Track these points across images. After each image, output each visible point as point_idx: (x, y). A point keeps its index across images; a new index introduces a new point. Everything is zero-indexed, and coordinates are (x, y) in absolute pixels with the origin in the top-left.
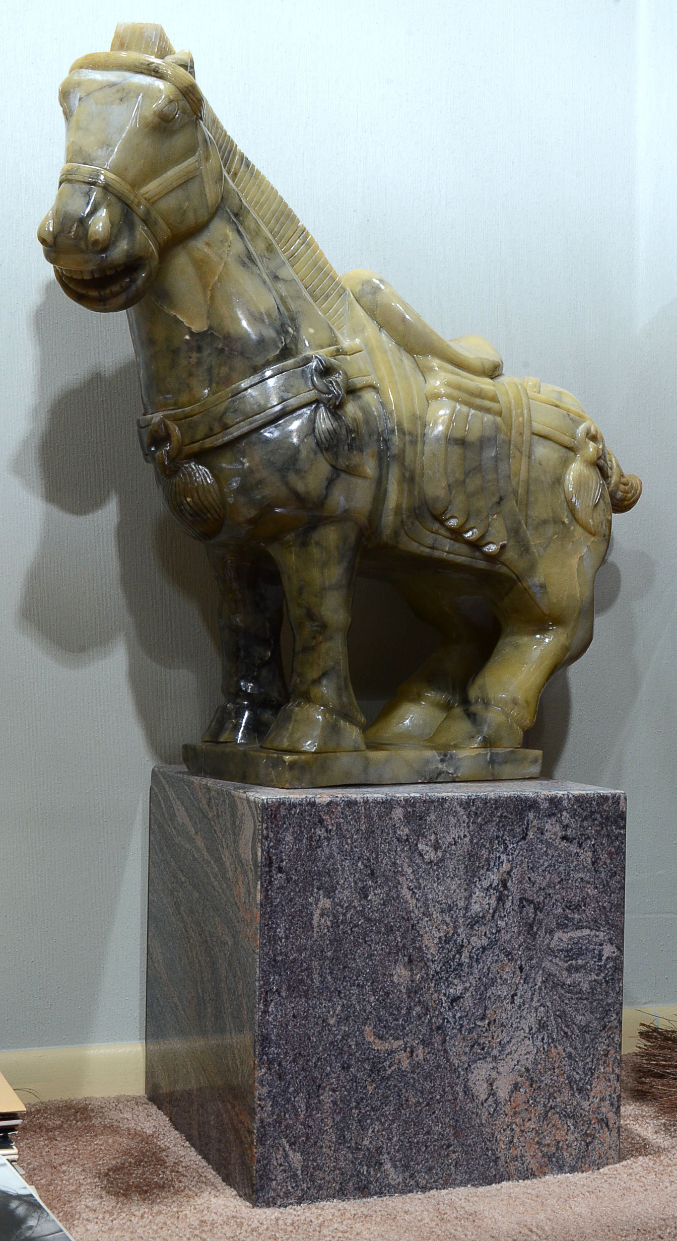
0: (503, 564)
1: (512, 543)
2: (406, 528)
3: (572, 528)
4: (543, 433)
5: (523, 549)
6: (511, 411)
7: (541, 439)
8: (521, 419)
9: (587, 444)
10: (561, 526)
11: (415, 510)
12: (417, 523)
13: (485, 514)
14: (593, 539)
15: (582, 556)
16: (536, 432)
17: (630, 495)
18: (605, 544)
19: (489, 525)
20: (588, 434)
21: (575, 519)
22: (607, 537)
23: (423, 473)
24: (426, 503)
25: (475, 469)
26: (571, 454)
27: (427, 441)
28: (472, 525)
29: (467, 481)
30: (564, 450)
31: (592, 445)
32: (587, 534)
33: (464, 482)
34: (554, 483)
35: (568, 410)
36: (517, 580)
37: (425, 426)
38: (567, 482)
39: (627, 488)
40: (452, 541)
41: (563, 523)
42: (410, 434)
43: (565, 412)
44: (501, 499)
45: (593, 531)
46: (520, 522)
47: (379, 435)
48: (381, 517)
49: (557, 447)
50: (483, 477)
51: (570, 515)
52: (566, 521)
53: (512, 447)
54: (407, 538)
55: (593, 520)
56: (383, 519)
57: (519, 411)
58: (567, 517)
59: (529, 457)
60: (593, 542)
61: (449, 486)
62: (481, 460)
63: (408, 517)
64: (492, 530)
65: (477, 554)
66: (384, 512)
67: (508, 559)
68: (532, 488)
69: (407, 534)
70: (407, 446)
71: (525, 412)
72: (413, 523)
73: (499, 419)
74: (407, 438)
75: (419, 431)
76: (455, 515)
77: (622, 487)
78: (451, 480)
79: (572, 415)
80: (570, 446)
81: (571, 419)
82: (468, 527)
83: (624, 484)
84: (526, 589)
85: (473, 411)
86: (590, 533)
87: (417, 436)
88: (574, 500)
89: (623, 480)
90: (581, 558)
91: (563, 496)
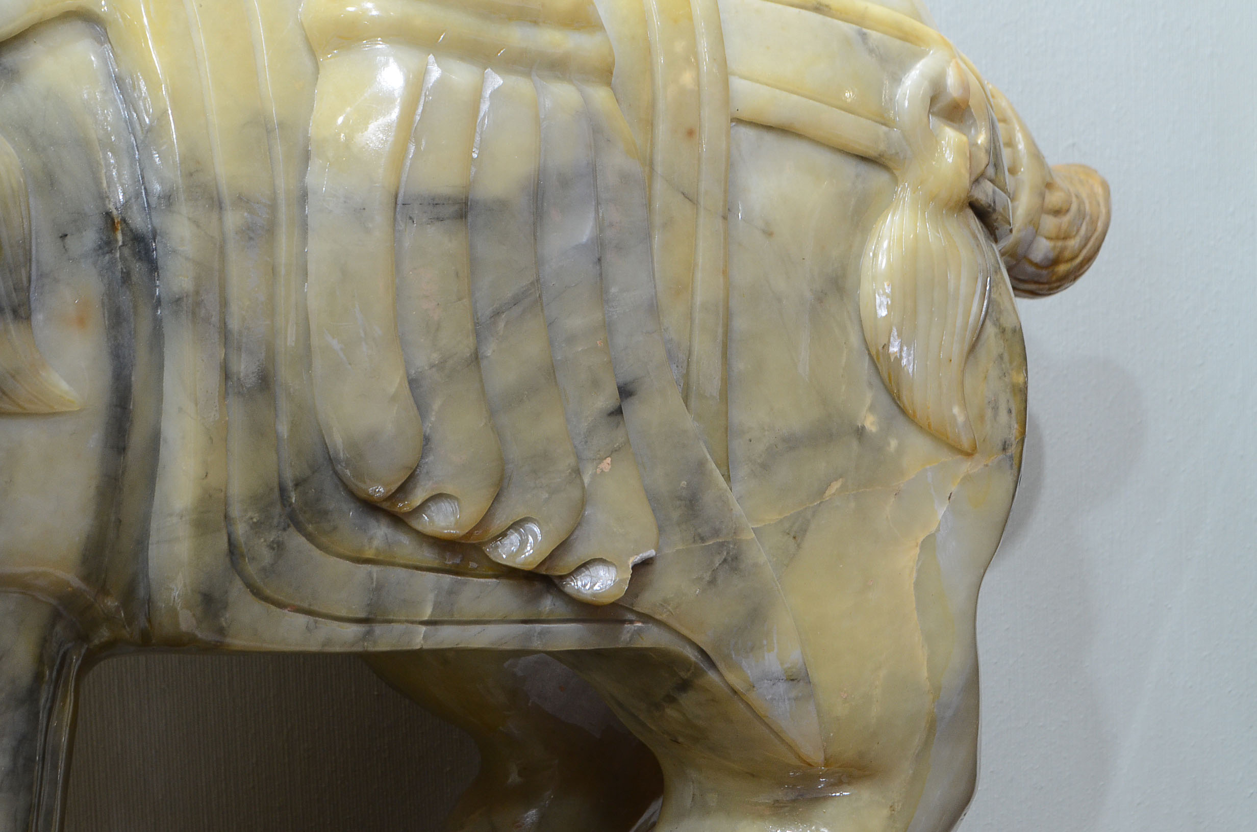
0: (647, 618)
1: (676, 543)
2: (251, 569)
3: (894, 443)
4: (772, 118)
5: (717, 561)
6: (648, 52)
7: (769, 139)
8: (687, 78)
9: (931, 139)
10: (855, 444)
11: (282, 490)
12: (296, 541)
13: (566, 463)
14: (966, 467)
15: (931, 538)
16: (745, 115)
17: (1074, 243)
18: (1009, 479)
19: (583, 502)
20: (934, 100)
21: (903, 411)
22: (1013, 450)
23: (308, 348)
24: (331, 460)
25: (516, 301)
26: (879, 179)
27: (314, 220)
28: (520, 512)
29: (490, 350)
30: (850, 168)
31: (950, 136)
32: (947, 457)
33: (476, 358)
34: (820, 298)
35: (860, 20)
36: (703, 665)
37: (306, 157)
38: (866, 287)
39: (1065, 220)
40: (448, 578)
41: (860, 433)
42: (242, 201)
43: (848, 29)
44: (625, 392)
45: (966, 444)
46: (701, 464)
47: (110, 222)
48: (142, 543)
49: (823, 159)
50: (550, 324)
51: (884, 399)
52: (870, 423)
53: (659, 186)
54: (257, 607)
55: (964, 405)
56: (154, 552)
57: (680, 46)
58: (872, 409)
59: (728, 213)
60: (967, 478)
61: (413, 382)
62: (539, 262)
63: (256, 527)
64: (597, 516)
65: (548, 604)
66: (154, 525)
67: (666, 601)
68: (740, 324)
69: (257, 593)
70: (233, 254)
71: (704, 46)
72: (278, 547)
73: (600, 96)
74: (233, 219)
75: (282, 184)
76: (449, 489)
77: (1049, 223)
78: (423, 358)
79: (874, 35)
80: (872, 153)
81: (871, 51)
82: (500, 522)
83: (1057, 212)
84: (735, 692)
85: (495, 80)
86: (956, 449)
87: (273, 207)
88: (894, 349)
89: (1054, 199)
90: (928, 544)
91: (854, 340)
